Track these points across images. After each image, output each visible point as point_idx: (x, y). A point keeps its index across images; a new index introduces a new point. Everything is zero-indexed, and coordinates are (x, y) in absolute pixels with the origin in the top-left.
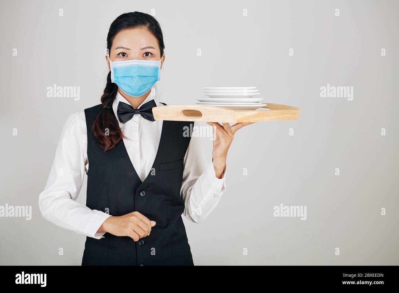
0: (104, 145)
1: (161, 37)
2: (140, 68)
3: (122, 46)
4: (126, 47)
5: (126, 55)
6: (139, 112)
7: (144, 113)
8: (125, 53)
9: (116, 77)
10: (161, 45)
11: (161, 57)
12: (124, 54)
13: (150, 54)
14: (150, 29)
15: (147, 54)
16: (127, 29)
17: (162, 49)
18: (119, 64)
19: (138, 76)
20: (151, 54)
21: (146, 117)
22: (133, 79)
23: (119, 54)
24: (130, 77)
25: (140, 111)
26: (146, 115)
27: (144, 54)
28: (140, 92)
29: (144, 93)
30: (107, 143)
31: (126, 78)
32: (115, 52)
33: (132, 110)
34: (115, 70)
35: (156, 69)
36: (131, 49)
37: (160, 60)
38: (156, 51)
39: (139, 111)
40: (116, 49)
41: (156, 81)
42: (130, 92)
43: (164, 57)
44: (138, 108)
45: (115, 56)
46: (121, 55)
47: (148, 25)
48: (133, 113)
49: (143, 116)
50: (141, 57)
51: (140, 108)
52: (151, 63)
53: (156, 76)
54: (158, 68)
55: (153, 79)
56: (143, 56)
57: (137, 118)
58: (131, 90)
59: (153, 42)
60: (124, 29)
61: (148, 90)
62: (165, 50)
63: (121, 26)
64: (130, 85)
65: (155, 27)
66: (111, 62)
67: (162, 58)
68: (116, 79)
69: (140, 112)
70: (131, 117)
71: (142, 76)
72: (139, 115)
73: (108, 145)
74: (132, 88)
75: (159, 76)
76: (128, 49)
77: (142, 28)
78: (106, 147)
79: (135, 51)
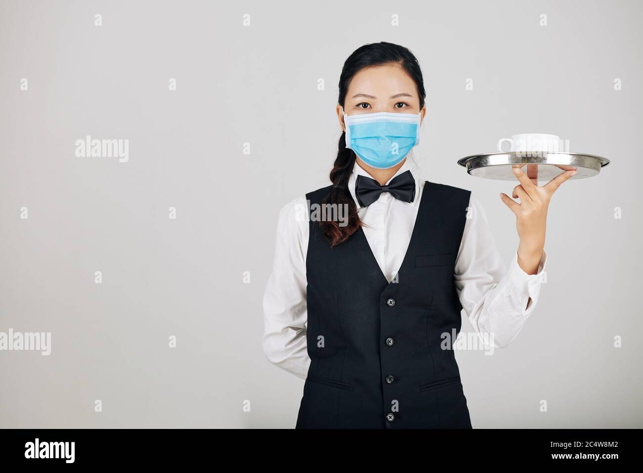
0: (331, 238)
1: (420, 79)
2: (389, 123)
3: (364, 93)
4: (370, 94)
5: (369, 106)
6: (388, 189)
7: (394, 190)
8: (368, 104)
9: (353, 139)
10: (421, 93)
11: (421, 109)
12: (365, 105)
13: (404, 105)
14: (406, 68)
15: (400, 105)
16: (370, 67)
17: (422, 98)
18: (357, 119)
19: (386, 136)
20: (407, 105)
21: (399, 196)
22: (380, 140)
23: (358, 105)
24: (375, 137)
25: (390, 187)
26: (399, 193)
27: (395, 105)
28: (390, 161)
29: (395, 163)
30: (336, 234)
31: (369, 140)
32: (350, 101)
33: (377, 186)
34: (352, 128)
35: (414, 127)
36: (377, 96)
37: (420, 114)
38: (414, 100)
39: (387, 189)
40: (355, 97)
41: (413, 145)
42: (375, 161)
43: (424, 110)
44: (387, 184)
45: (352, 108)
46: (361, 106)
47: (401, 62)
48: (379, 192)
49: (393, 195)
50: (391, 108)
51: (390, 184)
52: (406, 117)
53: (414, 138)
54: (417, 125)
55: (409, 142)
56: (394, 107)
57: (385, 198)
58: (377, 158)
59: (409, 86)
60: (366, 68)
61: (401, 158)
62: (426, 100)
63: (362, 63)
64: (375, 149)
65: (412, 64)
66: (345, 116)
67: (422, 111)
68: (353, 141)
69: (389, 189)
70: (376, 198)
71: (393, 137)
72: (388, 195)
73: (338, 238)
74: (377, 155)
75: (417, 137)
76: (372, 97)
77: (394, 66)
78: (335, 240)
79: (383, 100)
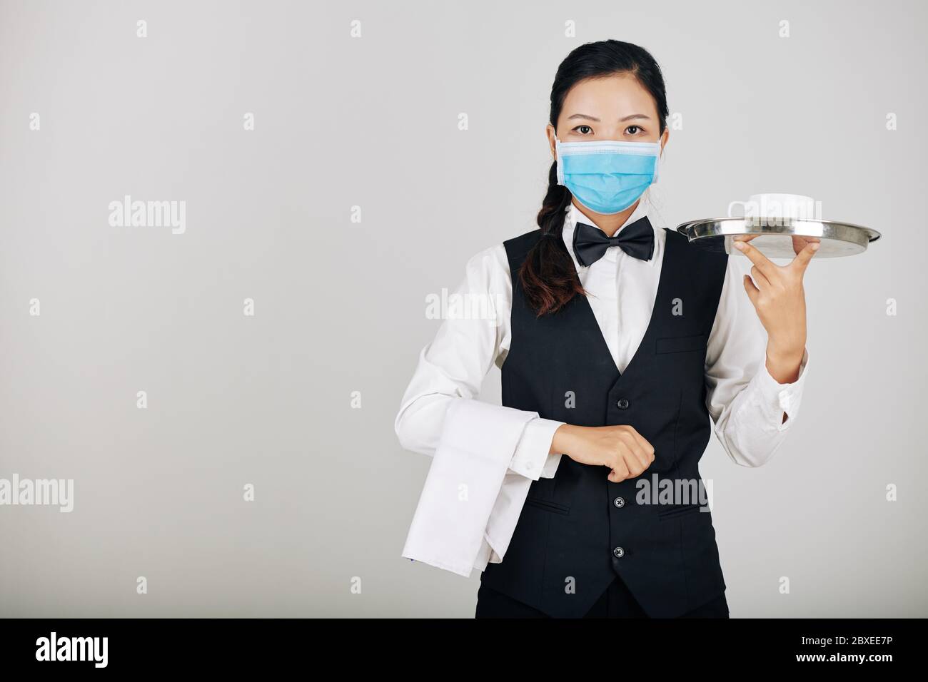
0: (539, 304)
1: (661, 92)
2: (617, 157)
3: (584, 114)
4: (591, 116)
5: (590, 131)
6: (618, 243)
7: (627, 244)
8: (589, 128)
9: (567, 174)
10: (662, 110)
11: (661, 135)
12: (585, 129)
13: (638, 130)
14: (641, 78)
15: (632, 129)
16: (592, 78)
17: (663, 116)
18: (574, 147)
19: (613, 173)
20: (642, 129)
21: (631, 252)
22: (604, 178)
23: (576, 129)
24: (597, 174)
25: (621, 239)
26: (631, 248)
27: (625, 130)
28: (617, 205)
29: (624, 207)
31: (589, 178)
32: (566, 123)
33: (602, 237)
34: (566, 160)
35: (651, 161)
36: (601, 118)
37: (660, 142)
38: (652, 123)
39: (616, 241)
40: (570, 118)
41: (650, 183)
42: (596, 204)
43: (667, 134)
44: (616, 235)
45: (567, 132)
46: (579, 130)
47: (635, 70)
48: (605, 246)
49: (625, 250)
50: (620, 135)
51: (620, 235)
52: (640, 147)
53: (651, 175)
54: (655, 157)
55: (644, 180)
56: (625, 134)
57: (614, 255)
58: (599, 202)
59: (646, 104)
60: (588, 79)
61: (633, 201)
62: (668, 120)
63: (582, 72)
64: (596, 190)
65: (650, 73)
66: (558, 142)
67: (664, 135)
68: (567, 177)
69: (620, 242)
70: (601, 254)
71: (622, 174)
72: (618, 249)
73: (548, 305)
74: (600, 197)
75: (655, 173)
76: (595, 120)
77: (625, 77)
78: (543, 309)
79: (609, 122)
